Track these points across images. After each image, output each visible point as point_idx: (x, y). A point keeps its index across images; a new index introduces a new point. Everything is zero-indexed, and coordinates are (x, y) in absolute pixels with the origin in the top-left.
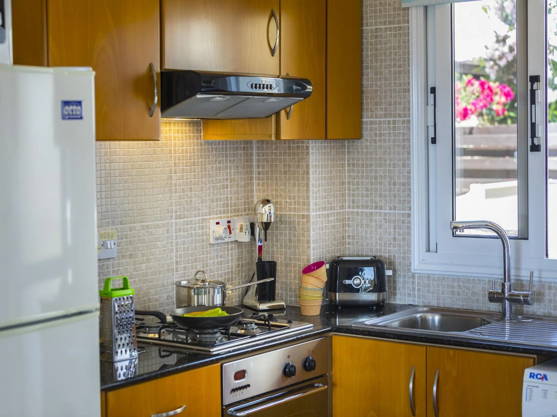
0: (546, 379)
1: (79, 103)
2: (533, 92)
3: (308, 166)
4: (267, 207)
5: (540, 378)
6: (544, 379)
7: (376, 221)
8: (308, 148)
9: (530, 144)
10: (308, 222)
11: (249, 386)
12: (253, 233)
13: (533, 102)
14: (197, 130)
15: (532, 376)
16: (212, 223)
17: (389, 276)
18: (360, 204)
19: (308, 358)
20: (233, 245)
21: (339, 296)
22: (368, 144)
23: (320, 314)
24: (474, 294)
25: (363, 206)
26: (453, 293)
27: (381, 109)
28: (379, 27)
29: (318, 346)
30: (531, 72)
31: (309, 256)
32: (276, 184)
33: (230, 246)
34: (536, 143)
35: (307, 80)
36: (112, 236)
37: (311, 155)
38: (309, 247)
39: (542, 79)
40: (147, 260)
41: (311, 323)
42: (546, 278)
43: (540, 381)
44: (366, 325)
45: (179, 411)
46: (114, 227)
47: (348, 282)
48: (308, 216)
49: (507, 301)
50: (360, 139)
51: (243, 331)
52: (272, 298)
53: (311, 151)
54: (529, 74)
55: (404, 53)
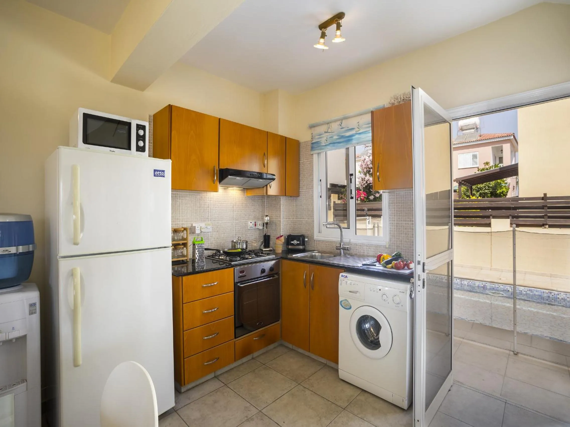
0: (347, 278)
1: (164, 171)
2: (351, 179)
3: (280, 205)
4: (267, 217)
5: (345, 277)
6: (346, 278)
7: (303, 223)
8: (280, 199)
9: (350, 197)
10: (280, 223)
11: (246, 276)
12: (264, 226)
13: (351, 182)
14: (244, 193)
15: (342, 276)
16: (249, 222)
17: (306, 241)
18: (299, 218)
19: (271, 267)
20: (257, 230)
21: (290, 247)
22: (301, 198)
23: (282, 253)
24: (333, 247)
25: (300, 218)
26: (326, 246)
27: (305, 187)
28: (304, 161)
29: (276, 263)
30: (350, 173)
31: (280, 233)
32: (271, 211)
33: (256, 230)
34: (352, 196)
35: (274, 174)
36: (210, 225)
37: (281, 201)
38: (280, 231)
39: (354, 175)
40: (224, 233)
41: (274, 255)
42: (352, 241)
43: (345, 278)
44: (298, 257)
45: (215, 283)
46: (211, 222)
47: (292, 242)
48: (280, 221)
49: (342, 250)
50: (298, 197)
51: (251, 257)
52: (268, 247)
53: (281, 200)
54: (350, 174)
55: (312, 169)
